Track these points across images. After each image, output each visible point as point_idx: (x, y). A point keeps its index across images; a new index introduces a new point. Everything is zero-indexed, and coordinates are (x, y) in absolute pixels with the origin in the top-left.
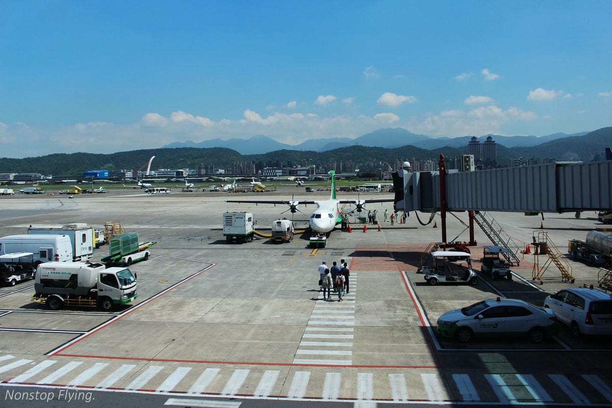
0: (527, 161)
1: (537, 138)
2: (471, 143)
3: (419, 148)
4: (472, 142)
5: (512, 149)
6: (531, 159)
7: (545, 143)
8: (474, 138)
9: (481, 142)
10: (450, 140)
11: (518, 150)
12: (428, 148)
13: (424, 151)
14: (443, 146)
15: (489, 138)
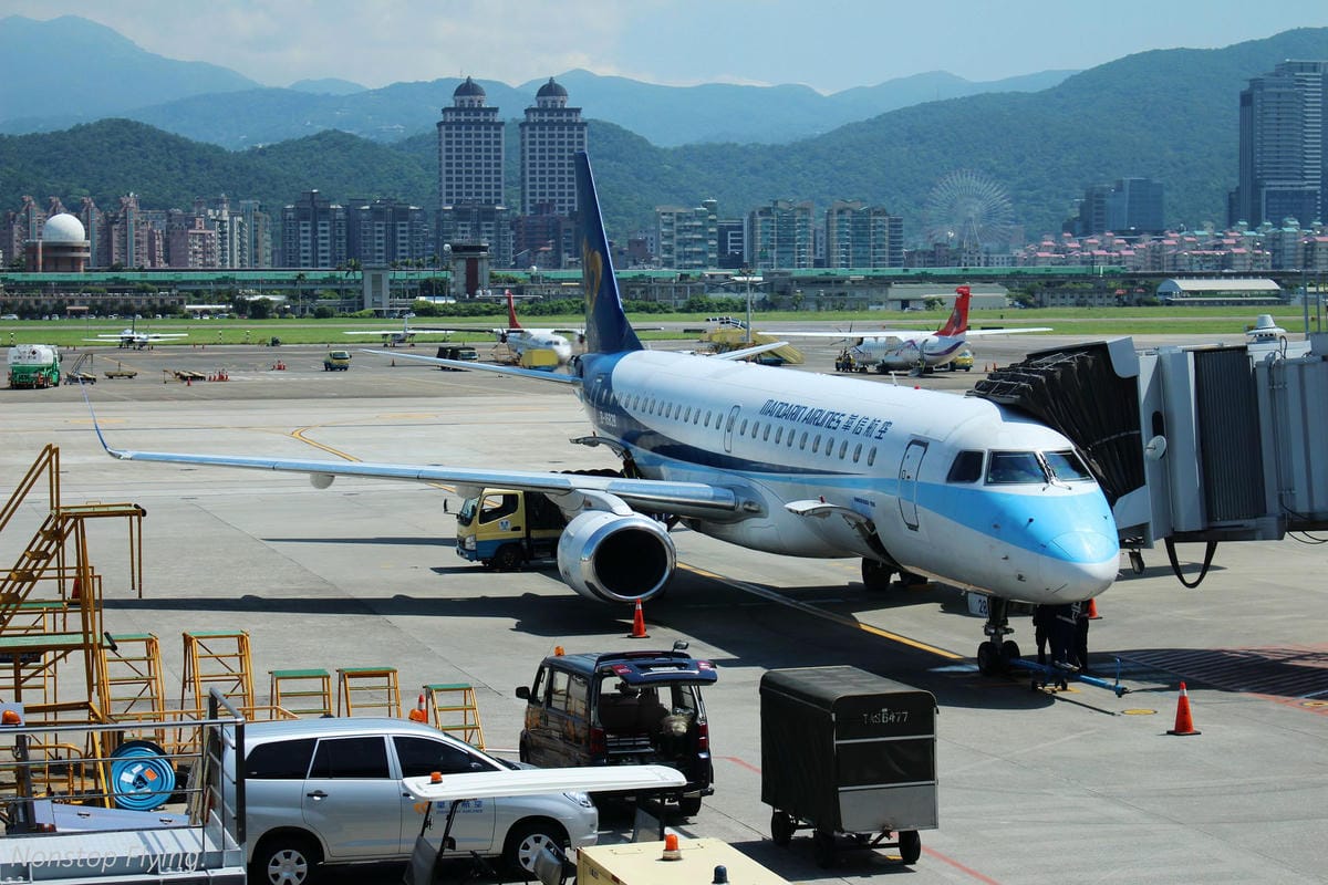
0: (746, 218)
1: (820, 96)
2: (451, 117)
3: (175, 138)
4: (457, 110)
5: (687, 152)
6: (766, 212)
7: (856, 127)
8: (468, 89)
9: (511, 113)
10: (362, 98)
11: (716, 157)
12: (233, 138)
13: (207, 157)
14: (320, 128)
15: (550, 90)
